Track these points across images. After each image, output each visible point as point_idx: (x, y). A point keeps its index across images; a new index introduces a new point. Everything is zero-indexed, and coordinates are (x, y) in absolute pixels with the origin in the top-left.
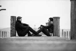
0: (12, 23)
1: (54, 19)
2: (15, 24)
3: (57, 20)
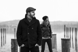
1: (63, 41)
2: (16, 49)
3: (67, 43)
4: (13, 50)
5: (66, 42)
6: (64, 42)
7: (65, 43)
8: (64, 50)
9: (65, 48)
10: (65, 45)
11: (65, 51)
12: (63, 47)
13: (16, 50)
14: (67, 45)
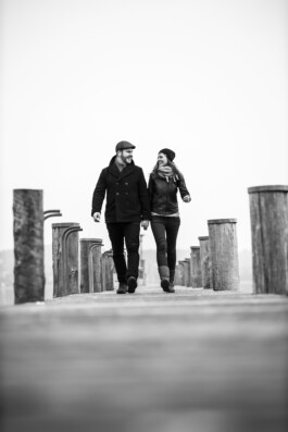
0: (19, 227)
1: (256, 196)
2: (38, 232)
3: (274, 204)
4: (20, 238)
5: (271, 203)
6: (263, 204)
7: (267, 205)
8: (263, 240)
9: (265, 228)
10: (264, 217)
11: (267, 243)
12: (258, 227)
13: (37, 241)
14: (275, 216)
